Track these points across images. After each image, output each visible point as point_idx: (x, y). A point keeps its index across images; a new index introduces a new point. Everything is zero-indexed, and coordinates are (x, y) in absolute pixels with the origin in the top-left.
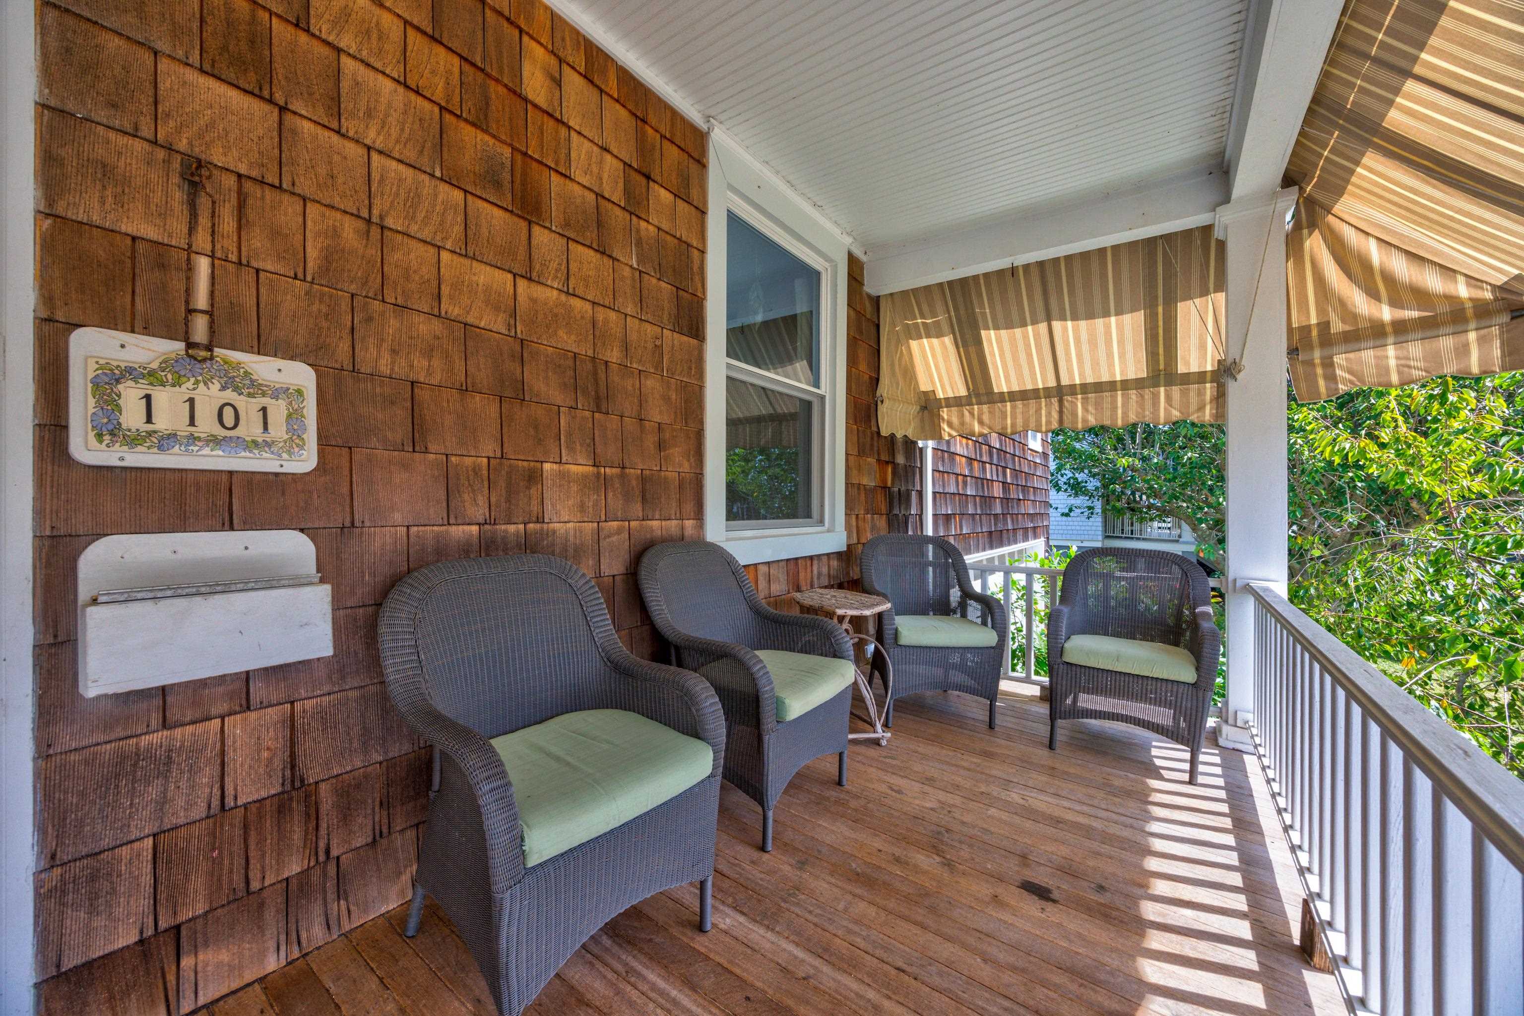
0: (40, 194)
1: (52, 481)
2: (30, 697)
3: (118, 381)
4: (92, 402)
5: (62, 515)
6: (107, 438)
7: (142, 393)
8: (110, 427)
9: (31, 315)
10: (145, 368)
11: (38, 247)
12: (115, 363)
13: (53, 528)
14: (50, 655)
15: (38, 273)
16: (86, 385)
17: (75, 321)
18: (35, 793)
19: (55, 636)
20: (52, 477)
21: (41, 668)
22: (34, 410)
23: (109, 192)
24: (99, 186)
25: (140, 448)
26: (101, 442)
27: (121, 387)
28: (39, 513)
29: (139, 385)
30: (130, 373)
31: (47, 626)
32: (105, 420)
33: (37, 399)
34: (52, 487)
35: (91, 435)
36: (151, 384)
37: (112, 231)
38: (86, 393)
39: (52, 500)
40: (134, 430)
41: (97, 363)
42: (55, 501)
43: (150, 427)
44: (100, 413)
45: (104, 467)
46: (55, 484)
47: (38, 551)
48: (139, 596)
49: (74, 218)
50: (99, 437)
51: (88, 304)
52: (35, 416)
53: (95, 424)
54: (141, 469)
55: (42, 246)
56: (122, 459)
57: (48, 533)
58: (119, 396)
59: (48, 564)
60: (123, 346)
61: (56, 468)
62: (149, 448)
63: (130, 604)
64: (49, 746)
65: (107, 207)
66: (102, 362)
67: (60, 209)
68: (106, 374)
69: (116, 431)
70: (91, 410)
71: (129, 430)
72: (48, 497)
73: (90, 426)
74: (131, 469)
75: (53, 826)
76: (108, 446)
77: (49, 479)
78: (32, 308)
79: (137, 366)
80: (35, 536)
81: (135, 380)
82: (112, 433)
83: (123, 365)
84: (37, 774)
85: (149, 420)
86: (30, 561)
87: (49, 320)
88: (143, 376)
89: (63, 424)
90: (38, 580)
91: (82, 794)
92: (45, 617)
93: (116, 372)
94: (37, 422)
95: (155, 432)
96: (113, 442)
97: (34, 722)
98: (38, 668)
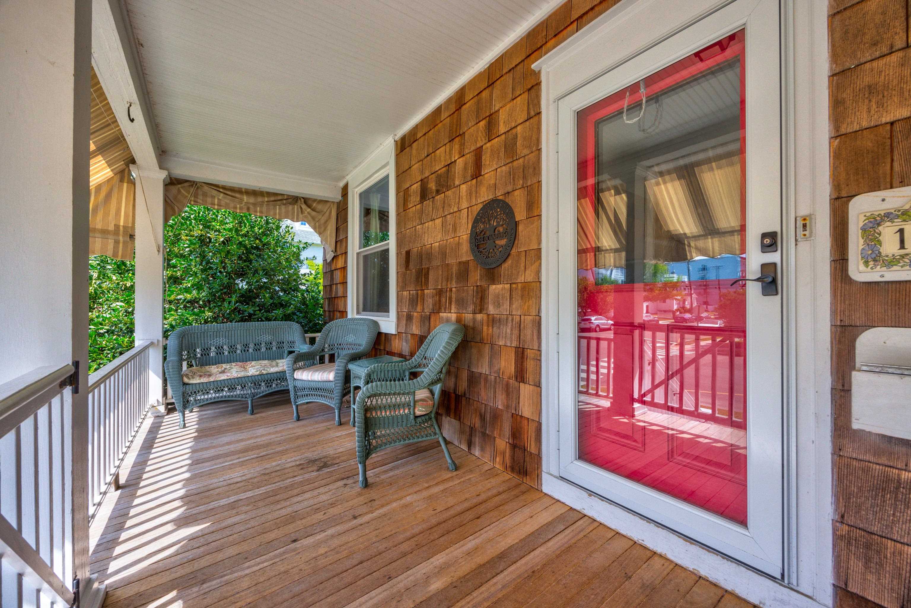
0: (832, 127)
1: (841, 293)
2: (830, 417)
3: (879, 225)
4: (861, 241)
5: (847, 313)
6: (871, 264)
7: (897, 228)
8: (874, 256)
9: (828, 199)
10: (899, 211)
11: (832, 158)
12: (877, 213)
13: (841, 320)
14: (841, 396)
15: (832, 172)
16: (858, 231)
17: (853, 193)
18: (833, 473)
19: (843, 386)
20: (841, 290)
21: (836, 402)
22: (831, 253)
23: (873, 103)
24: (866, 101)
25: (895, 268)
26: (867, 267)
27: (880, 228)
28: (834, 312)
29: (894, 224)
30: (888, 216)
31: (838, 378)
32: (870, 252)
33: (832, 246)
34: (841, 296)
35: (861, 263)
36: (904, 221)
37: (876, 126)
38: (858, 237)
39: (841, 304)
40: (890, 255)
41: (865, 216)
42: (843, 304)
43: (903, 252)
44: (867, 248)
45: (873, 282)
46: (843, 294)
47: (833, 334)
48: (890, 370)
49: (851, 131)
50: (866, 263)
51: (861, 180)
52: (831, 256)
53: (863, 255)
54: (900, 282)
55: (834, 156)
56: (882, 276)
57: (839, 324)
58: (880, 234)
59: (840, 342)
60: (883, 200)
61: (843, 285)
62: (902, 267)
63: (882, 375)
64: (840, 450)
65: (873, 112)
66: (868, 214)
67: (843, 131)
68: (871, 222)
69: (878, 258)
70: (861, 247)
71: (887, 256)
72: (839, 302)
73: (860, 257)
74: (892, 282)
75: (843, 499)
76: (872, 268)
77: (839, 292)
78: (829, 194)
79: (893, 211)
80: (832, 325)
81: (892, 221)
82: (875, 260)
83: (882, 213)
84: (834, 463)
85: (902, 246)
86: (829, 339)
87: (837, 198)
88: (898, 217)
89: (846, 258)
90: (834, 351)
91: (860, 489)
92: (837, 372)
93: (878, 218)
94: (832, 259)
95: (907, 255)
96: (876, 266)
97: (831, 432)
98: (834, 402)
